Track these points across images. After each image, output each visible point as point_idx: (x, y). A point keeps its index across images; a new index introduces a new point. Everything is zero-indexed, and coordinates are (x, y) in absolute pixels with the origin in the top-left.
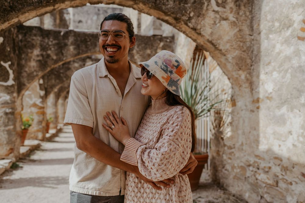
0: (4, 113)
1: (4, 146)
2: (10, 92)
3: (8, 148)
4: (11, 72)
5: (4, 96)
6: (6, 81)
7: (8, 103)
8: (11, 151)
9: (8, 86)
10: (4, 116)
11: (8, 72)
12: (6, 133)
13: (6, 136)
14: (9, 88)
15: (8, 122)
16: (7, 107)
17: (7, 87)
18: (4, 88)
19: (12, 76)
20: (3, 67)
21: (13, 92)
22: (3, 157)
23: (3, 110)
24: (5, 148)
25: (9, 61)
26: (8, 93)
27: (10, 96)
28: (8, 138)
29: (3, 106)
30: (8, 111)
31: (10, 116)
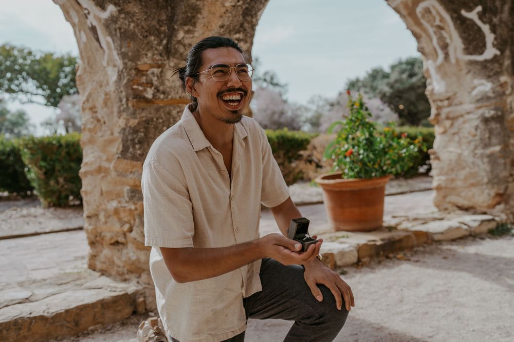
0: (480, 119)
1: (484, 187)
2: (491, 74)
3: (493, 193)
4: (486, 28)
5: (482, 84)
6: (481, 53)
7: (488, 98)
8: (497, 199)
9: (486, 61)
10: (482, 126)
11: (479, 29)
12: (486, 160)
13: (487, 167)
14: (489, 65)
15: (489, 138)
16: (486, 106)
17: (484, 65)
18: (479, 67)
19: (490, 38)
20: (468, 22)
21: (498, 74)
22: (484, 210)
23: (480, 111)
24: (487, 191)
25: (477, 5)
26: (489, 77)
27: (493, 83)
28: (492, 171)
29: (479, 105)
30: (489, 113)
31: (493, 125)
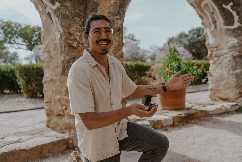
0: (231, 57)
1: (233, 89)
2: (237, 35)
3: (237, 92)
4: (234, 13)
5: (233, 40)
6: (232, 25)
7: (236, 47)
8: (240, 95)
9: (234, 29)
10: (232, 60)
11: (231, 14)
12: (234, 76)
13: (235, 80)
14: (236, 31)
15: (236, 66)
16: (234, 51)
17: (234, 31)
18: (231, 32)
19: (236, 18)
20: (226, 10)
21: (240, 35)
22: (233, 100)
23: (232, 53)
24: (234, 91)
25: (230, 2)
26: (236, 37)
27: (238, 39)
28: (237, 82)
29: (231, 50)
30: (236, 54)
31: (238, 60)
